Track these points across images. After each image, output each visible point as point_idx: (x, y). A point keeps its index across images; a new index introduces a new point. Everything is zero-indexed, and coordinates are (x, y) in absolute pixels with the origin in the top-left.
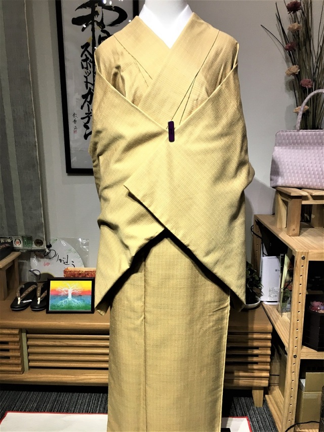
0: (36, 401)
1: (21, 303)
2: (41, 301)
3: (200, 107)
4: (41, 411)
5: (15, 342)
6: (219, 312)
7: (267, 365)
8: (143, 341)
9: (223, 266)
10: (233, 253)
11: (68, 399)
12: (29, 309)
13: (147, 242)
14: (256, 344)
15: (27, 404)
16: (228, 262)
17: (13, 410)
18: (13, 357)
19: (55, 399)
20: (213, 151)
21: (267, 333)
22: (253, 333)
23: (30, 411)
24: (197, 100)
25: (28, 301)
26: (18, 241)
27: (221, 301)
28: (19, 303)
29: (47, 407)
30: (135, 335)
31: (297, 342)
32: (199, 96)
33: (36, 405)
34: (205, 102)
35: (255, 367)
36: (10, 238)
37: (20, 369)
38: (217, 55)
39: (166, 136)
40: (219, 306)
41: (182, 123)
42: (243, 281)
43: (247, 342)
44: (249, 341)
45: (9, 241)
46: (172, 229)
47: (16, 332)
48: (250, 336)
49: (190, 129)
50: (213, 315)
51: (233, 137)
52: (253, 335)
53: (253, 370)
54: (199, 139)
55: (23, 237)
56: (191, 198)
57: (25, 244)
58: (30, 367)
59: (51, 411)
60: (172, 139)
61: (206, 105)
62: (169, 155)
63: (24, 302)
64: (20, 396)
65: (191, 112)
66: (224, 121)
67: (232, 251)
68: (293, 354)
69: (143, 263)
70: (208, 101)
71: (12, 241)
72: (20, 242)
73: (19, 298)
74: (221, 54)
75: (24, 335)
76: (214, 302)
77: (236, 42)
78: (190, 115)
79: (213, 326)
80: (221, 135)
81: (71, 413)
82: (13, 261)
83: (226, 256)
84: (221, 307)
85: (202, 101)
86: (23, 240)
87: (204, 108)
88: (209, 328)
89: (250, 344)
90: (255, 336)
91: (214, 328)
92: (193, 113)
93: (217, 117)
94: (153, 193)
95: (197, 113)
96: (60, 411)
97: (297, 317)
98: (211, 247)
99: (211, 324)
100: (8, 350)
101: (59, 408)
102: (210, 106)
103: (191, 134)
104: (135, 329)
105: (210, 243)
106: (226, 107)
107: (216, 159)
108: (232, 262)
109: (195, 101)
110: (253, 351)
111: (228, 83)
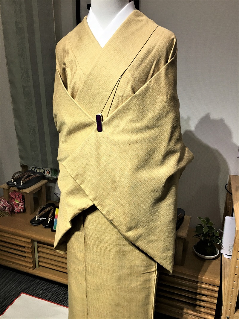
0: (43, 289)
1: (38, 219)
2: (50, 221)
3: (125, 103)
4: (43, 298)
5: (29, 248)
6: (147, 275)
7: (213, 311)
8: (84, 282)
9: (146, 240)
10: (158, 231)
11: (63, 293)
12: (41, 225)
13: (80, 211)
14: (204, 292)
15: (36, 290)
16: (151, 238)
17: (26, 293)
18: (28, 257)
19: (55, 291)
20: (137, 142)
21: (214, 286)
22: (202, 283)
23: (36, 296)
24: (123, 96)
25: (43, 219)
26: (48, 171)
27: (148, 266)
28: (36, 220)
29: (48, 296)
30: (79, 276)
31: (231, 307)
32: (124, 93)
33: (42, 292)
34: (129, 99)
35: (202, 310)
36: (43, 169)
37: (32, 266)
38: (149, 52)
39: (95, 127)
40: (146, 270)
41: (110, 116)
42: (170, 253)
43: (197, 289)
44: (199, 288)
45: (42, 171)
46: (98, 205)
47: (29, 241)
48: (199, 285)
49: (115, 122)
50: (140, 276)
51: (160, 129)
52: (202, 284)
53: (200, 312)
54: (124, 131)
55: (51, 169)
56: (115, 182)
57: (52, 174)
58: (39, 266)
59: (49, 300)
60: (100, 129)
61: (131, 100)
62: (98, 143)
63: (41, 219)
64: (35, 282)
65: (117, 107)
66: (151, 115)
67: (156, 228)
68: (226, 315)
69: (82, 226)
70: (132, 98)
71: (44, 171)
72: (50, 172)
73: (37, 216)
74: (153, 51)
75: (36, 243)
76: (141, 266)
77: (173, 37)
78: (116, 109)
79: (140, 285)
80: (147, 128)
81: (61, 305)
82: (41, 187)
83: (150, 232)
84: (148, 271)
85: (127, 98)
86: (51, 171)
87: (128, 104)
88: (137, 286)
89: (199, 291)
90: (204, 286)
91: (141, 287)
92: (119, 108)
93: (143, 112)
94: (83, 174)
95: (122, 108)
96: (54, 302)
97: (233, 286)
98: (133, 224)
99: (139, 283)
100: (25, 252)
101: (55, 299)
102: (135, 102)
103: (117, 126)
104: (79, 272)
105: (132, 221)
106: (153, 102)
107: (141, 150)
108: (156, 238)
109: (121, 98)
110: (201, 297)
111: (158, 78)
